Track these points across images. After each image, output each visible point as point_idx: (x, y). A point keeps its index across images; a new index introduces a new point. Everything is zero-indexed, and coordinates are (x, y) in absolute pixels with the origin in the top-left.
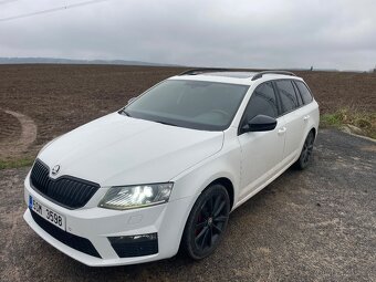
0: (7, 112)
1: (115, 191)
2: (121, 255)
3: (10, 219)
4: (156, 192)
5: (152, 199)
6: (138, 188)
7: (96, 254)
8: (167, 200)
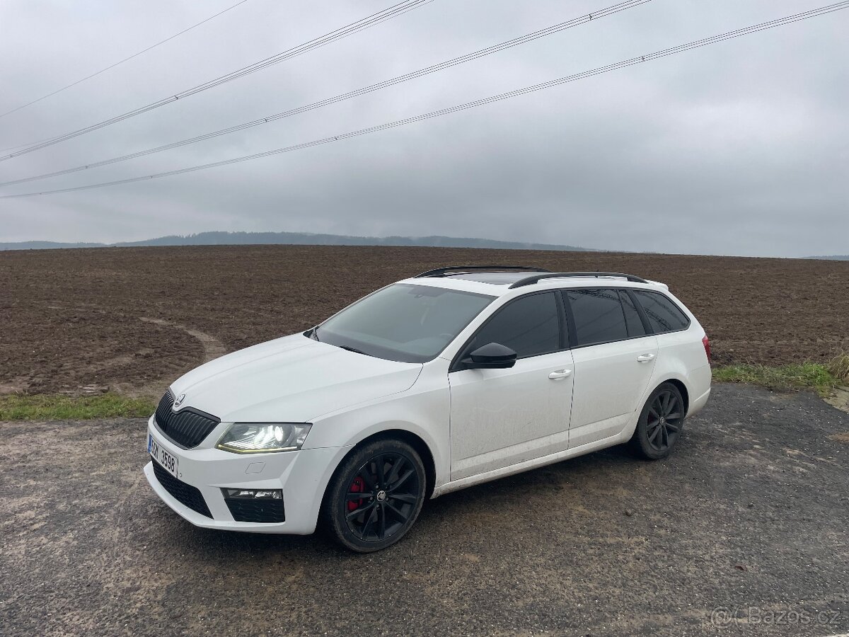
0: (190, 333)
1: (240, 430)
2: (238, 518)
3: (132, 477)
4: (288, 434)
5: (283, 443)
6: (271, 427)
7: (207, 513)
8: (299, 447)
